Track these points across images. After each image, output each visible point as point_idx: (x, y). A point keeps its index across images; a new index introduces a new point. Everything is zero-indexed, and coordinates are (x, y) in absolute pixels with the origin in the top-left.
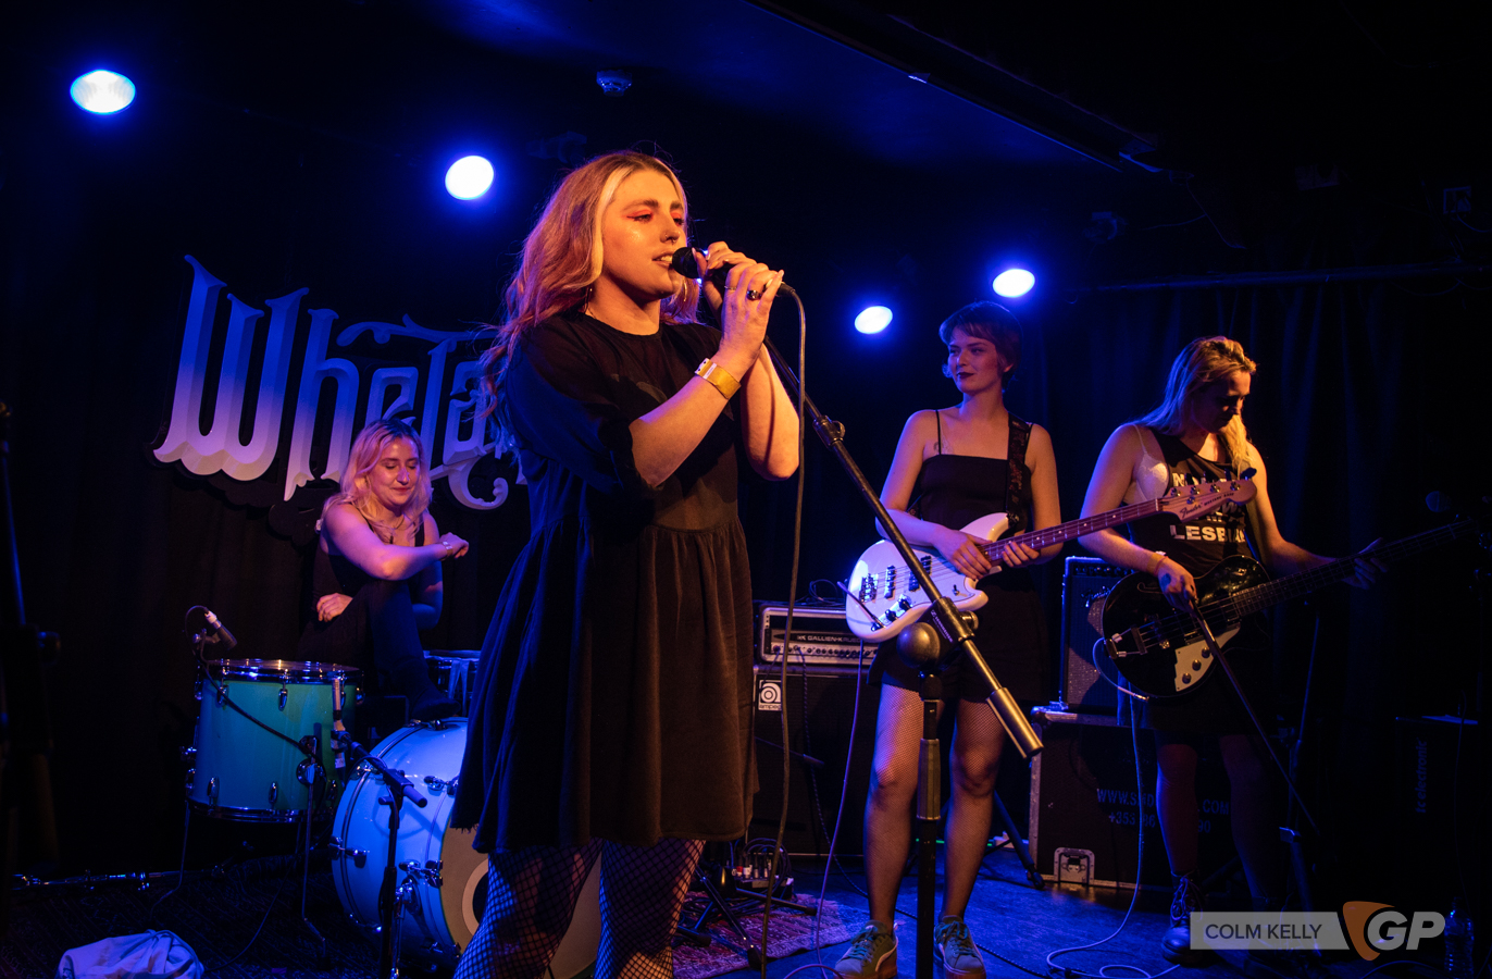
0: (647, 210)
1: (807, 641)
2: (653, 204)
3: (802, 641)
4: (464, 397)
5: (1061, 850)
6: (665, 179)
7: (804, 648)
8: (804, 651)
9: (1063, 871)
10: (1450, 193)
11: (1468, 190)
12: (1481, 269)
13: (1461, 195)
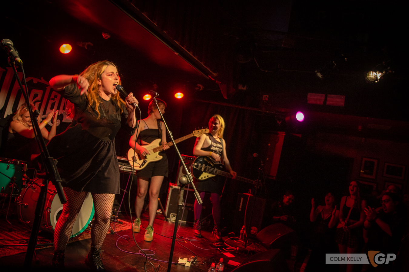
0: (112, 73)
1: (125, 165)
2: (113, 73)
3: (123, 165)
4: (53, 99)
5: (172, 214)
6: (114, 67)
7: (124, 167)
8: (124, 168)
9: (172, 218)
10: (265, 96)
11: (268, 96)
12: (267, 112)
13: (266, 97)
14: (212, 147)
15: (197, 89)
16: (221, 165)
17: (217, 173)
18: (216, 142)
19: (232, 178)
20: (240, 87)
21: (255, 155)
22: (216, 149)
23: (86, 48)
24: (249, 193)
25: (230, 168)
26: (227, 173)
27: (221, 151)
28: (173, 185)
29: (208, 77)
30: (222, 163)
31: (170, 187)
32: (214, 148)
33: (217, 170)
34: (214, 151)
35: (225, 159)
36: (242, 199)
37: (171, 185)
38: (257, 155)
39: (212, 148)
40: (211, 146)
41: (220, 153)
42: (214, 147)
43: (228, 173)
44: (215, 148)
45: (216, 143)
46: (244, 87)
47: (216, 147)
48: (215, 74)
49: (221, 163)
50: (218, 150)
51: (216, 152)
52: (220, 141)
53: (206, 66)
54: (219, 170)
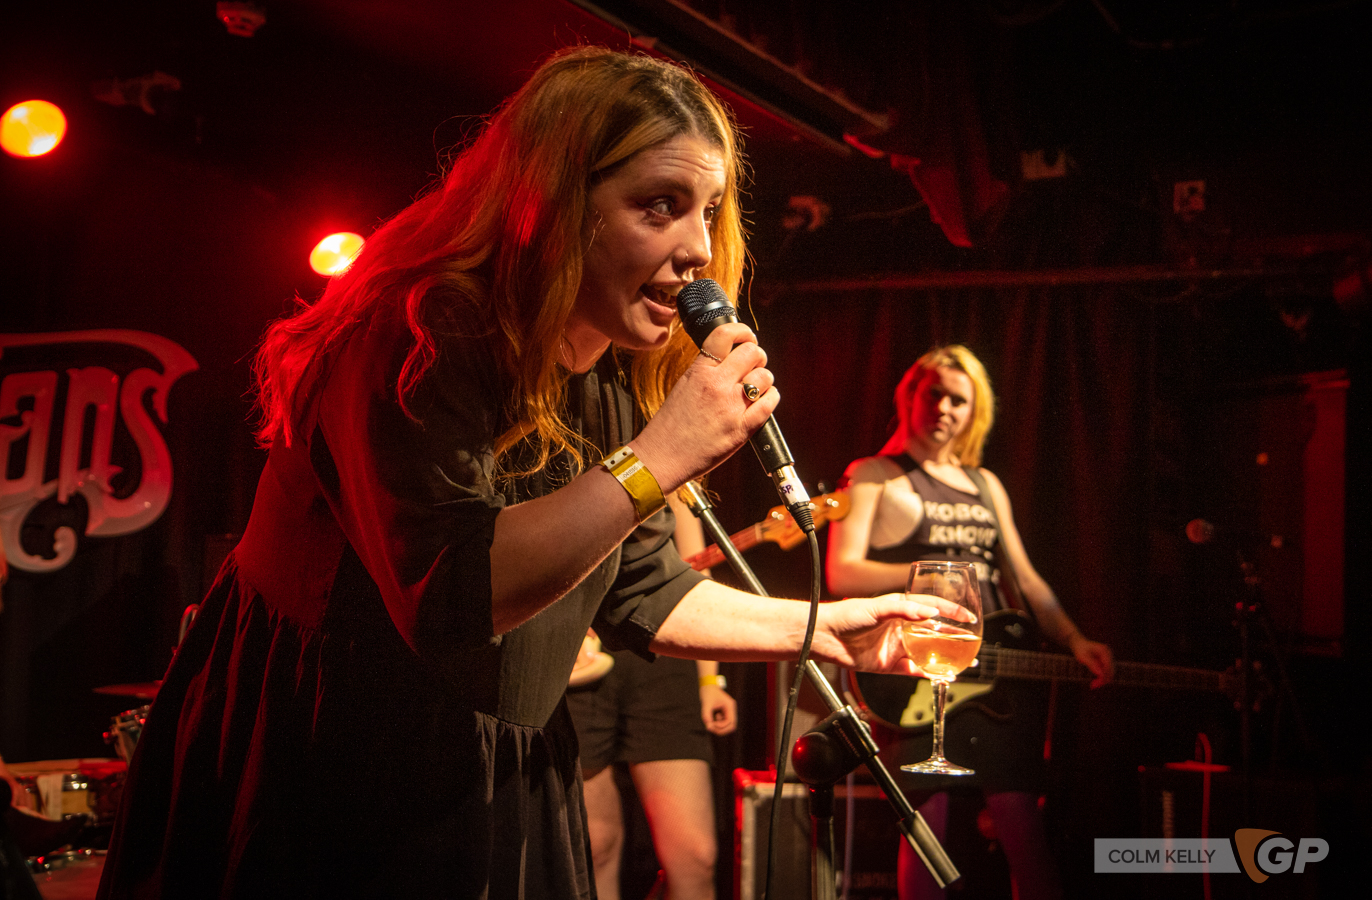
10: (1182, 188)
11: (1200, 185)
12: (1215, 274)
13: (1193, 191)
14: (934, 528)
15: (791, 223)
16: (1011, 619)
17: (998, 672)
18: (950, 496)
19: (1095, 684)
20: (1034, 168)
21: (1197, 531)
22: (960, 535)
23: (148, 109)
24: (1203, 761)
25: (1067, 626)
26: (1056, 657)
27: (988, 543)
28: (756, 779)
29: (841, 140)
30: (1011, 605)
31: (742, 793)
32: (946, 534)
33: (995, 655)
34: (950, 553)
35: (1027, 580)
36: (1167, 800)
37: (746, 782)
38: (1210, 527)
39: (938, 536)
40: (926, 525)
41: (988, 555)
42: (942, 529)
43: (1063, 658)
44: (950, 530)
45: (953, 503)
46: (1050, 161)
47: (954, 524)
48: (880, 122)
49: (1006, 609)
50: (971, 541)
51: (963, 553)
52: (971, 488)
53: (822, 84)
54: (1005, 651)
